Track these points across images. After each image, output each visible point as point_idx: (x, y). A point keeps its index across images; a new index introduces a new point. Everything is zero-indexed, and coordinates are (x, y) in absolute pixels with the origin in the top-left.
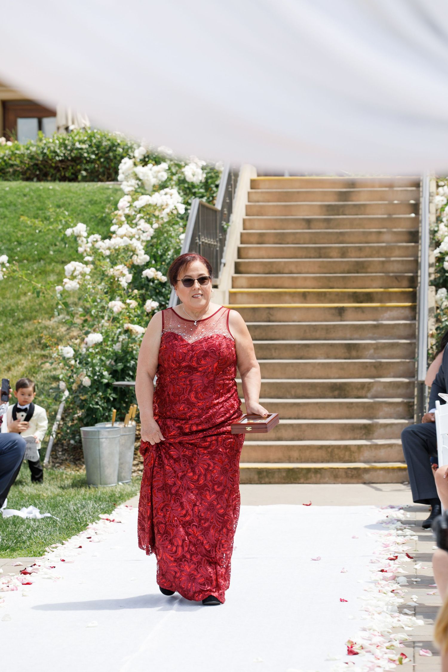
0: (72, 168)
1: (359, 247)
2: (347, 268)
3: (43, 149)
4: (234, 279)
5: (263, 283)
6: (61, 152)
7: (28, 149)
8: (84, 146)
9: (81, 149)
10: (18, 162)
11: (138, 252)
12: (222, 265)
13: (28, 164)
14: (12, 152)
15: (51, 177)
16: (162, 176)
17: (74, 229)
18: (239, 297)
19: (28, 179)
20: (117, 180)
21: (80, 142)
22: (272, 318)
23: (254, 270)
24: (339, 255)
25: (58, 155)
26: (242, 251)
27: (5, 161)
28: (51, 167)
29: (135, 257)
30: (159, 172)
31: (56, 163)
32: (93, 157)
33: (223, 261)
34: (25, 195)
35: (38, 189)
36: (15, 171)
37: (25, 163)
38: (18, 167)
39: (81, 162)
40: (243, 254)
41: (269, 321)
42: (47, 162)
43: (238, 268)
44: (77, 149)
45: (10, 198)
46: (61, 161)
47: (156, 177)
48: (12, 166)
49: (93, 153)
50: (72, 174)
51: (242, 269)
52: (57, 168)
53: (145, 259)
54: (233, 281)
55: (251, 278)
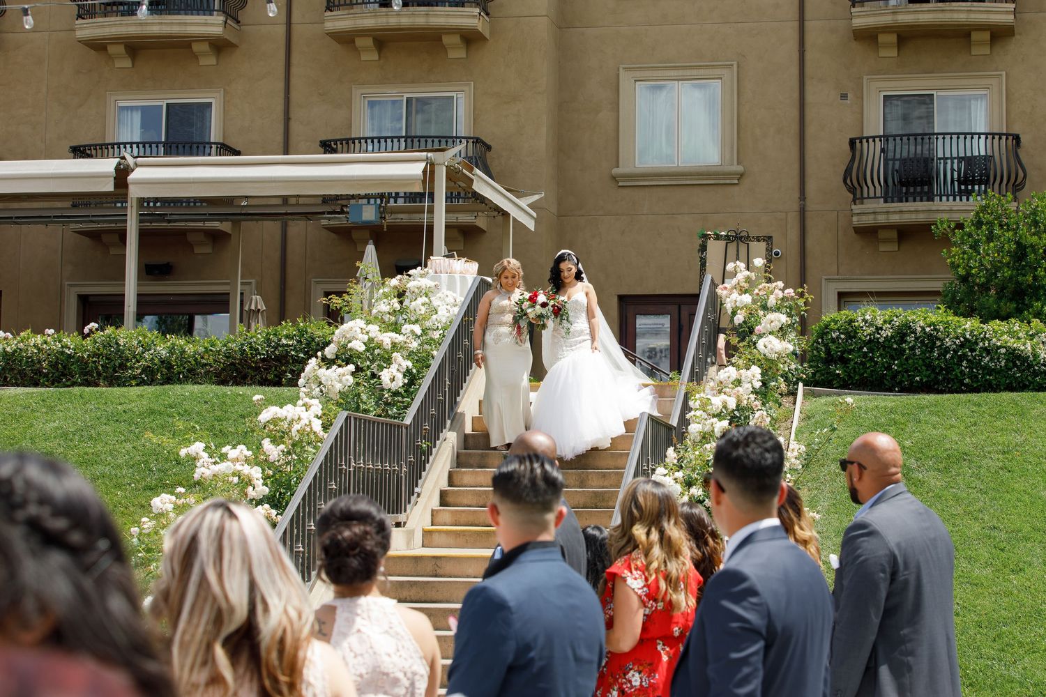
0: (276, 368)
1: (602, 472)
2: (582, 501)
3: (242, 344)
4: (435, 513)
5: (471, 519)
6: (264, 350)
7: (225, 345)
8: (291, 343)
9: (288, 345)
10: (211, 361)
11: (255, 482)
12: (416, 495)
13: (223, 364)
14: (206, 348)
15: (251, 379)
16: (347, 380)
17: (189, 449)
18: (436, 537)
19: (223, 382)
20: (297, 385)
21: (287, 337)
22: (439, 571)
23: (465, 501)
24: (577, 483)
25: (260, 354)
26: (455, 477)
27: (196, 360)
28: (251, 368)
29: (251, 488)
30: (344, 375)
31: (256, 363)
32: (302, 356)
33: (416, 490)
34: (206, 402)
35: (225, 395)
36: (208, 372)
37: (220, 362)
38: (211, 367)
39: (288, 362)
40: (456, 480)
41: (436, 576)
42: (246, 361)
43: (444, 499)
44: (283, 345)
45: (186, 405)
46: (263, 360)
47: (340, 381)
48: (205, 365)
49: (301, 350)
50: (275, 376)
51: (450, 499)
52: (257, 369)
53: (263, 490)
54: (432, 515)
55: (457, 511)
